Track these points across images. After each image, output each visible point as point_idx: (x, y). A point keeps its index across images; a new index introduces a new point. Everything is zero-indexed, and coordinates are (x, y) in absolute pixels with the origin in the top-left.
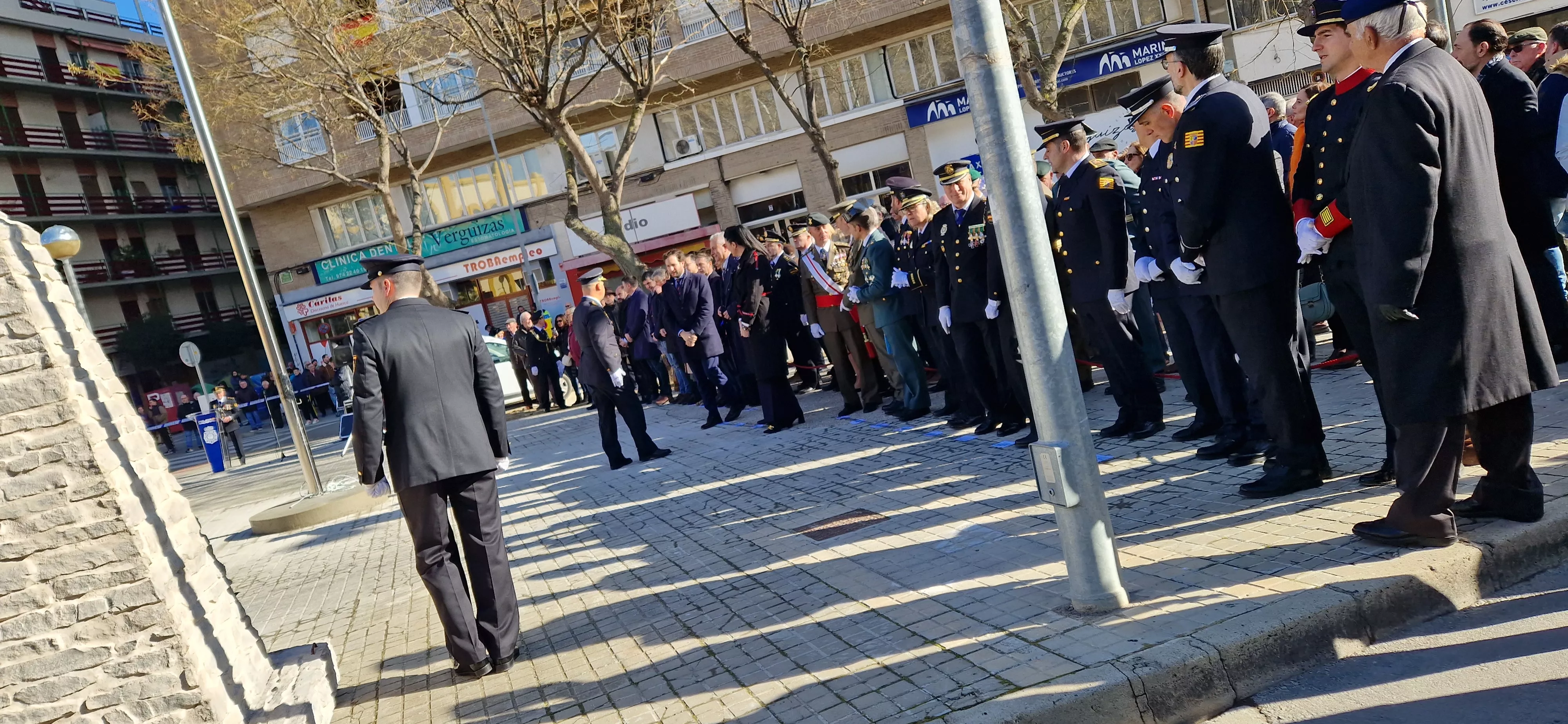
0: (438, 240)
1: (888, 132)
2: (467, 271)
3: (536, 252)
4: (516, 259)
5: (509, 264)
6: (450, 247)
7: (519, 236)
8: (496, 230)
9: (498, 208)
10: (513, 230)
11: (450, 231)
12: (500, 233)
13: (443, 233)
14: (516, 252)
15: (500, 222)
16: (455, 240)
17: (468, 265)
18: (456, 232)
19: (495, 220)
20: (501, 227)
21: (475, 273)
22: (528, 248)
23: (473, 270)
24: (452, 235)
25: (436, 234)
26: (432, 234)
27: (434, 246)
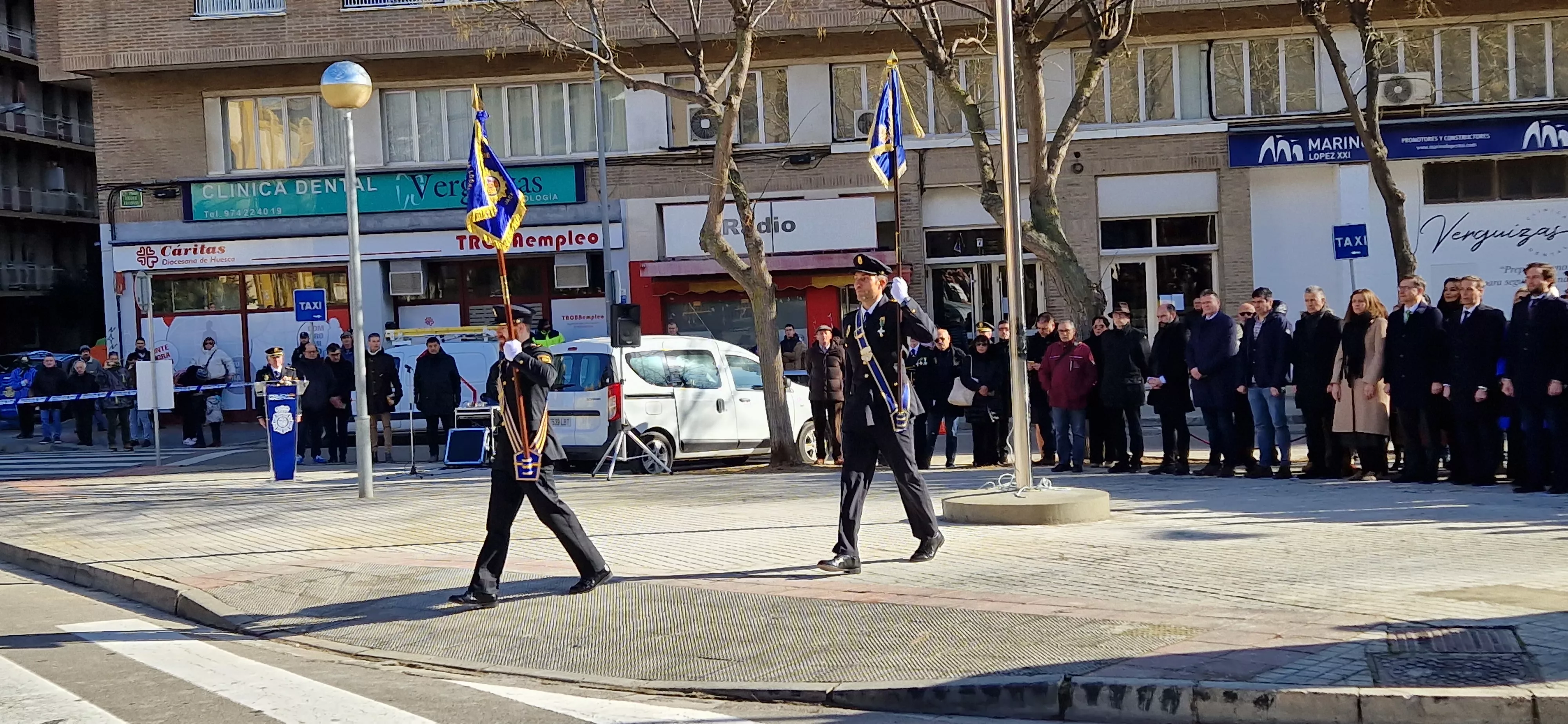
0: (422, 187)
1: (1194, 165)
2: (462, 247)
3: (587, 238)
4: (551, 244)
5: (536, 248)
6: (439, 203)
7: (563, 208)
8: (528, 191)
9: (538, 157)
10: (555, 197)
11: (447, 178)
12: (534, 197)
13: (435, 179)
14: (554, 232)
15: (537, 181)
16: (452, 194)
17: (465, 237)
18: (457, 182)
19: (530, 175)
20: (537, 188)
21: (475, 252)
22: (576, 230)
23: (471, 247)
24: (449, 185)
25: (421, 179)
26: (413, 177)
27: (413, 196)
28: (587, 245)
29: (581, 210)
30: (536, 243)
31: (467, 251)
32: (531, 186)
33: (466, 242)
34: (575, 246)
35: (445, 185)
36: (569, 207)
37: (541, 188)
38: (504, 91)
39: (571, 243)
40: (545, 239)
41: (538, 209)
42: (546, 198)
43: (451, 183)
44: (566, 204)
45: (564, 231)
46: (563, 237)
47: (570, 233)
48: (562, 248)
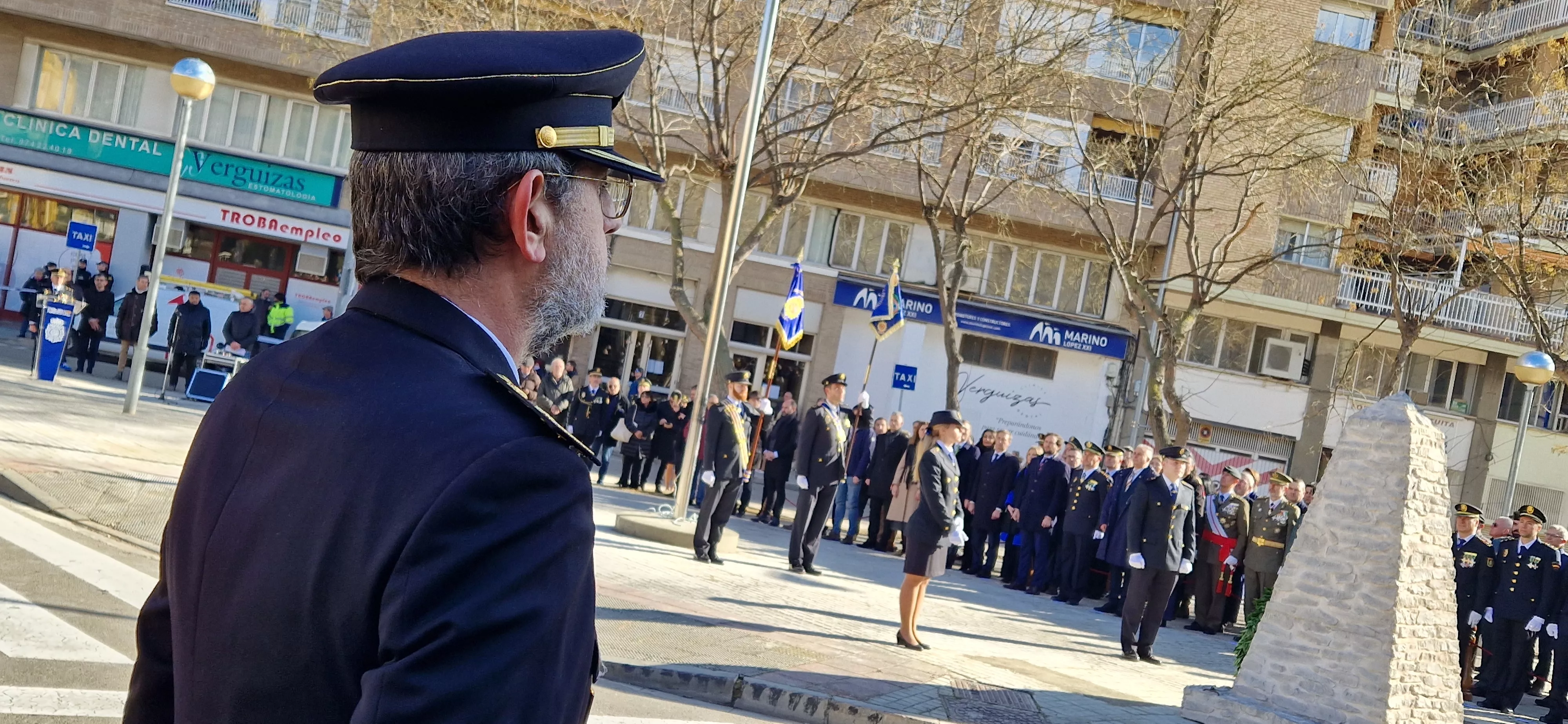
0: (201, 163)
2: (224, 218)
3: (332, 236)
4: (301, 233)
5: (288, 235)
6: (213, 178)
7: (317, 209)
8: (291, 187)
9: (306, 163)
10: (313, 198)
11: (225, 161)
12: (295, 194)
13: (213, 159)
14: (306, 226)
15: (301, 181)
16: (226, 174)
17: (228, 212)
18: (233, 166)
19: (296, 175)
20: (299, 187)
21: (234, 226)
22: (325, 228)
23: (232, 220)
24: (224, 167)
25: (202, 155)
26: (196, 153)
27: (191, 168)
28: (331, 243)
29: (332, 214)
30: (289, 231)
31: (228, 223)
32: (295, 184)
33: (229, 216)
34: (321, 241)
35: (221, 165)
36: (323, 209)
37: (303, 187)
38: (290, 104)
39: (318, 236)
40: (297, 229)
41: (297, 204)
42: (304, 197)
43: (227, 166)
44: (321, 206)
45: (314, 227)
46: (312, 232)
47: (319, 230)
48: (309, 240)
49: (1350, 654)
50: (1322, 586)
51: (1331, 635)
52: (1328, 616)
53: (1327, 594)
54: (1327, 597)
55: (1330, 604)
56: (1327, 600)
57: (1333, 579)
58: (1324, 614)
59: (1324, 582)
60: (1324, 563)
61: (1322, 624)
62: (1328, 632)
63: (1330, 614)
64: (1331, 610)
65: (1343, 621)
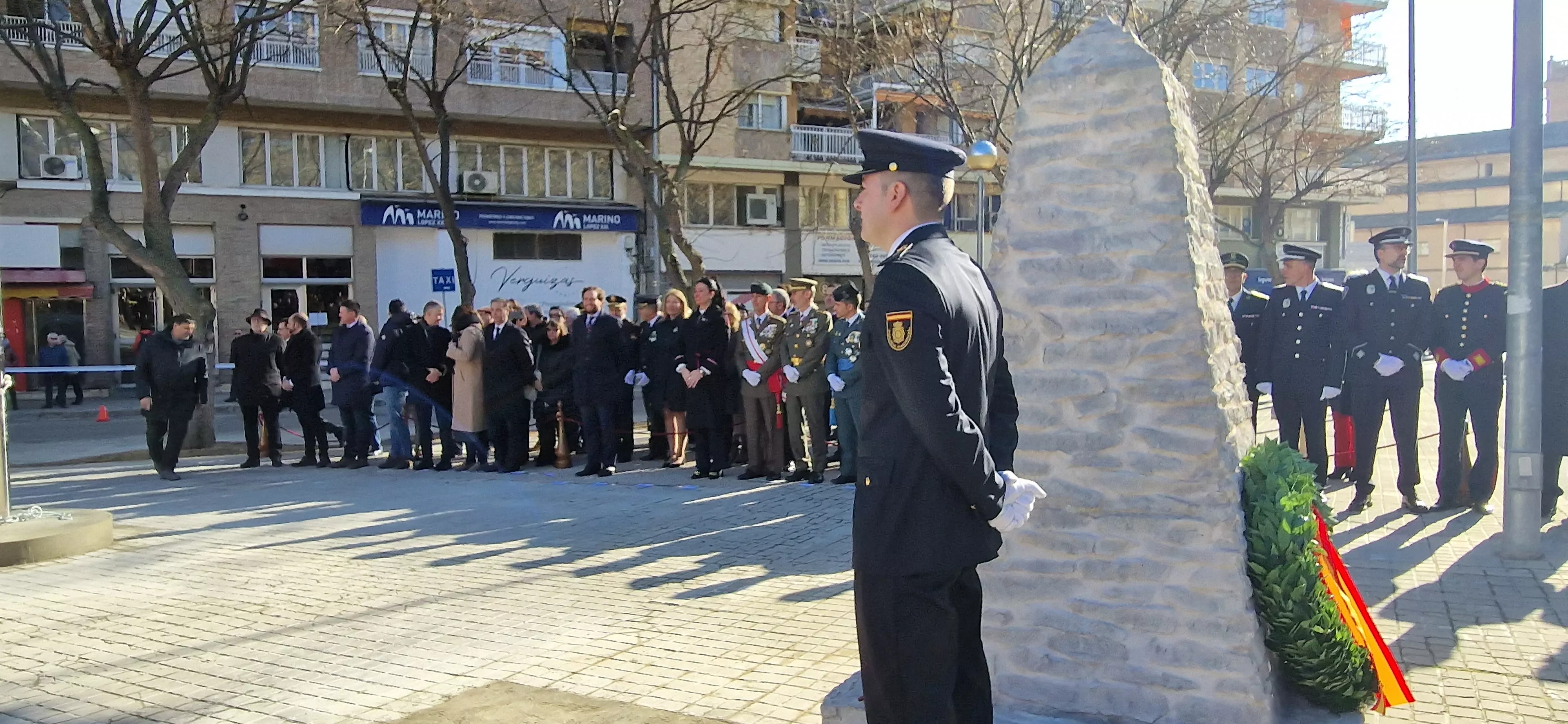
49: (1143, 562)
50: (1050, 430)
51: (1092, 527)
52: (1077, 490)
53: (1063, 445)
54: (1067, 451)
55: (1075, 463)
56: (1068, 457)
57: (1069, 411)
58: (1068, 487)
59: (1053, 421)
60: (1043, 381)
61: (1069, 509)
62: (1084, 524)
63: (1080, 484)
64: (1079, 476)
65: (1112, 494)
